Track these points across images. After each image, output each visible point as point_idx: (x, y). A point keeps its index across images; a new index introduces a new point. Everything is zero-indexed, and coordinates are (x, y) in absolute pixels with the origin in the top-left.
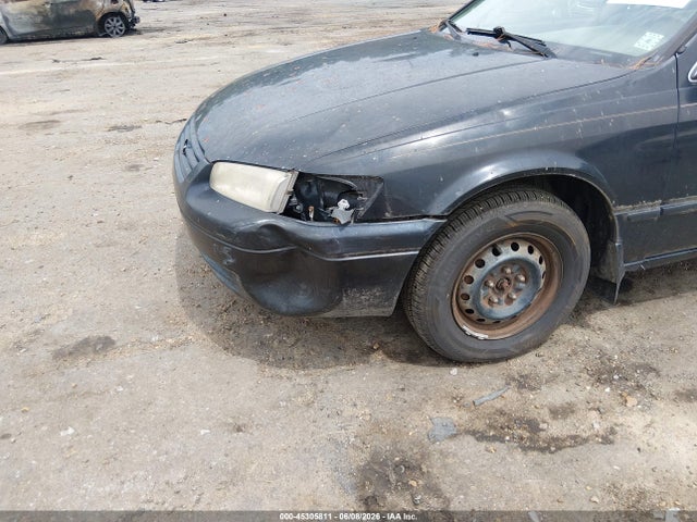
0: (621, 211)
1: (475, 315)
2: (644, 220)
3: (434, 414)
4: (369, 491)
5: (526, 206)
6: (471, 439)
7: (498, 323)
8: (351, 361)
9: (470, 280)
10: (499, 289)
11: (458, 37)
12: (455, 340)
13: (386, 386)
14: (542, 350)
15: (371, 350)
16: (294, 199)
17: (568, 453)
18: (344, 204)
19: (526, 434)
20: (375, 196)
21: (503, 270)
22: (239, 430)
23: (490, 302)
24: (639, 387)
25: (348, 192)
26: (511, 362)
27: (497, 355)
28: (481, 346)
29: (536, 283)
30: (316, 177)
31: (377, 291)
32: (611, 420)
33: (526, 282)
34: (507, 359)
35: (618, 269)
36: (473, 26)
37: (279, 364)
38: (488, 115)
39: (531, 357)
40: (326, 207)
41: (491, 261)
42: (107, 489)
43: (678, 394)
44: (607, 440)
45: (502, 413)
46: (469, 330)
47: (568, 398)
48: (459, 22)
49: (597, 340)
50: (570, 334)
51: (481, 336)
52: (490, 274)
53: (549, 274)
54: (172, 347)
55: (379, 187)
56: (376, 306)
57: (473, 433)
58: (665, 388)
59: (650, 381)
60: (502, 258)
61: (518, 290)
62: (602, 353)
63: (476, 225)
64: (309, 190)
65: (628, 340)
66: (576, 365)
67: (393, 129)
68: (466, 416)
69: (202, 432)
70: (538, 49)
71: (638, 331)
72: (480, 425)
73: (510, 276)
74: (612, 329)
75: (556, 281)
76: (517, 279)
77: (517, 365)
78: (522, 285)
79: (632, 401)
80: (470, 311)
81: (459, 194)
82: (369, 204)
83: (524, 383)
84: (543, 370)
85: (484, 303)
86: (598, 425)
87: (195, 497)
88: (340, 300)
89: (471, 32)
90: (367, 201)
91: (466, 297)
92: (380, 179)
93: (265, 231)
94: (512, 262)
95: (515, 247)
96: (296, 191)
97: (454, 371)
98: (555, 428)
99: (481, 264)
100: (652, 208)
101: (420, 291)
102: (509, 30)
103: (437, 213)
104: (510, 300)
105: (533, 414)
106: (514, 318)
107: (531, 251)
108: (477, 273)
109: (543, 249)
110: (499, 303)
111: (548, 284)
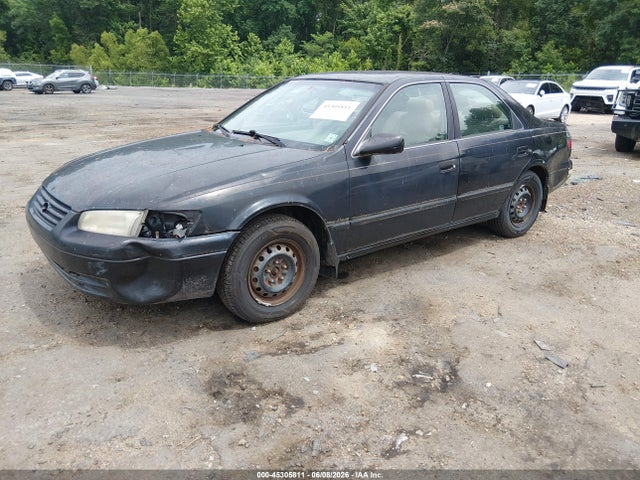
0: (330, 224)
1: (262, 292)
2: (342, 229)
3: (245, 350)
4: (215, 390)
5: (280, 224)
6: (269, 357)
7: (275, 295)
8: (186, 337)
9: (257, 269)
10: (274, 274)
11: (228, 136)
12: (253, 308)
13: (212, 343)
14: (302, 312)
15: (199, 328)
16: (146, 228)
17: (321, 352)
18: (179, 227)
19: (299, 349)
20: (198, 221)
21: (274, 263)
22: (119, 381)
23: (270, 282)
24: (355, 319)
25: (181, 220)
26: (286, 320)
27: (278, 315)
28: (268, 310)
29: (293, 269)
30: (160, 213)
31: (203, 278)
32: (341, 335)
33: (287, 269)
34: (283, 317)
35: (335, 259)
36: (237, 129)
37: (135, 346)
38: (255, 176)
39: (297, 315)
40: (167, 231)
41: (267, 257)
42: (36, 425)
43: (374, 319)
44: (339, 343)
45: (284, 343)
46: (260, 301)
47: (319, 330)
48: (226, 126)
49: (332, 302)
50: (317, 302)
51: (267, 304)
52: (267, 265)
53: (299, 263)
54: (48, 349)
55: (200, 215)
56: (203, 289)
57: (270, 354)
58: (368, 317)
59: (360, 316)
60: (273, 255)
61: (284, 275)
62: (335, 307)
63: (256, 235)
64: (155, 221)
65: (348, 299)
66: (321, 315)
67: (203, 184)
68: (264, 348)
69: (94, 386)
70: (276, 142)
71: (352, 295)
72: (273, 350)
73: (279, 267)
74: (339, 296)
75: (303, 268)
76: (283, 268)
77: (289, 320)
78: (286, 271)
79: (351, 326)
80: (259, 289)
81: (245, 217)
82: (194, 226)
83: (294, 327)
84: (304, 321)
85: (266, 283)
86: (335, 339)
87: (103, 416)
88: (181, 287)
89: (235, 132)
90: (193, 224)
91: (256, 280)
92: (200, 211)
93: (129, 247)
94: (278, 257)
95: (279, 248)
96: (146, 223)
97: (254, 328)
98: (314, 344)
99: (262, 259)
100: (345, 222)
101: (229, 278)
102: (258, 132)
103: (235, 228)
104: (280, 281)
105: (301, 340)
106: (284, 291)
107: (288, 250)
108: (260, 265)
109: (294, 249)
110: (274, 283)
111: (299, 270)
